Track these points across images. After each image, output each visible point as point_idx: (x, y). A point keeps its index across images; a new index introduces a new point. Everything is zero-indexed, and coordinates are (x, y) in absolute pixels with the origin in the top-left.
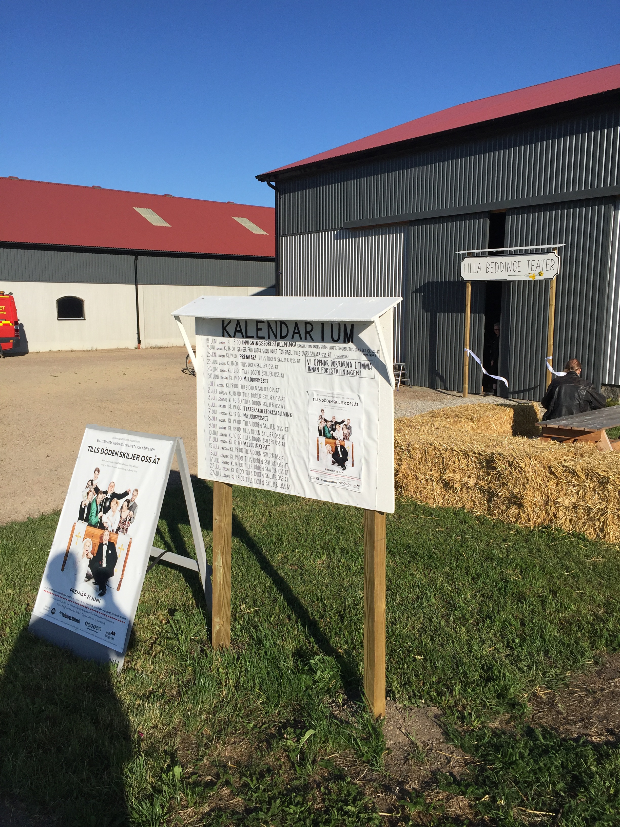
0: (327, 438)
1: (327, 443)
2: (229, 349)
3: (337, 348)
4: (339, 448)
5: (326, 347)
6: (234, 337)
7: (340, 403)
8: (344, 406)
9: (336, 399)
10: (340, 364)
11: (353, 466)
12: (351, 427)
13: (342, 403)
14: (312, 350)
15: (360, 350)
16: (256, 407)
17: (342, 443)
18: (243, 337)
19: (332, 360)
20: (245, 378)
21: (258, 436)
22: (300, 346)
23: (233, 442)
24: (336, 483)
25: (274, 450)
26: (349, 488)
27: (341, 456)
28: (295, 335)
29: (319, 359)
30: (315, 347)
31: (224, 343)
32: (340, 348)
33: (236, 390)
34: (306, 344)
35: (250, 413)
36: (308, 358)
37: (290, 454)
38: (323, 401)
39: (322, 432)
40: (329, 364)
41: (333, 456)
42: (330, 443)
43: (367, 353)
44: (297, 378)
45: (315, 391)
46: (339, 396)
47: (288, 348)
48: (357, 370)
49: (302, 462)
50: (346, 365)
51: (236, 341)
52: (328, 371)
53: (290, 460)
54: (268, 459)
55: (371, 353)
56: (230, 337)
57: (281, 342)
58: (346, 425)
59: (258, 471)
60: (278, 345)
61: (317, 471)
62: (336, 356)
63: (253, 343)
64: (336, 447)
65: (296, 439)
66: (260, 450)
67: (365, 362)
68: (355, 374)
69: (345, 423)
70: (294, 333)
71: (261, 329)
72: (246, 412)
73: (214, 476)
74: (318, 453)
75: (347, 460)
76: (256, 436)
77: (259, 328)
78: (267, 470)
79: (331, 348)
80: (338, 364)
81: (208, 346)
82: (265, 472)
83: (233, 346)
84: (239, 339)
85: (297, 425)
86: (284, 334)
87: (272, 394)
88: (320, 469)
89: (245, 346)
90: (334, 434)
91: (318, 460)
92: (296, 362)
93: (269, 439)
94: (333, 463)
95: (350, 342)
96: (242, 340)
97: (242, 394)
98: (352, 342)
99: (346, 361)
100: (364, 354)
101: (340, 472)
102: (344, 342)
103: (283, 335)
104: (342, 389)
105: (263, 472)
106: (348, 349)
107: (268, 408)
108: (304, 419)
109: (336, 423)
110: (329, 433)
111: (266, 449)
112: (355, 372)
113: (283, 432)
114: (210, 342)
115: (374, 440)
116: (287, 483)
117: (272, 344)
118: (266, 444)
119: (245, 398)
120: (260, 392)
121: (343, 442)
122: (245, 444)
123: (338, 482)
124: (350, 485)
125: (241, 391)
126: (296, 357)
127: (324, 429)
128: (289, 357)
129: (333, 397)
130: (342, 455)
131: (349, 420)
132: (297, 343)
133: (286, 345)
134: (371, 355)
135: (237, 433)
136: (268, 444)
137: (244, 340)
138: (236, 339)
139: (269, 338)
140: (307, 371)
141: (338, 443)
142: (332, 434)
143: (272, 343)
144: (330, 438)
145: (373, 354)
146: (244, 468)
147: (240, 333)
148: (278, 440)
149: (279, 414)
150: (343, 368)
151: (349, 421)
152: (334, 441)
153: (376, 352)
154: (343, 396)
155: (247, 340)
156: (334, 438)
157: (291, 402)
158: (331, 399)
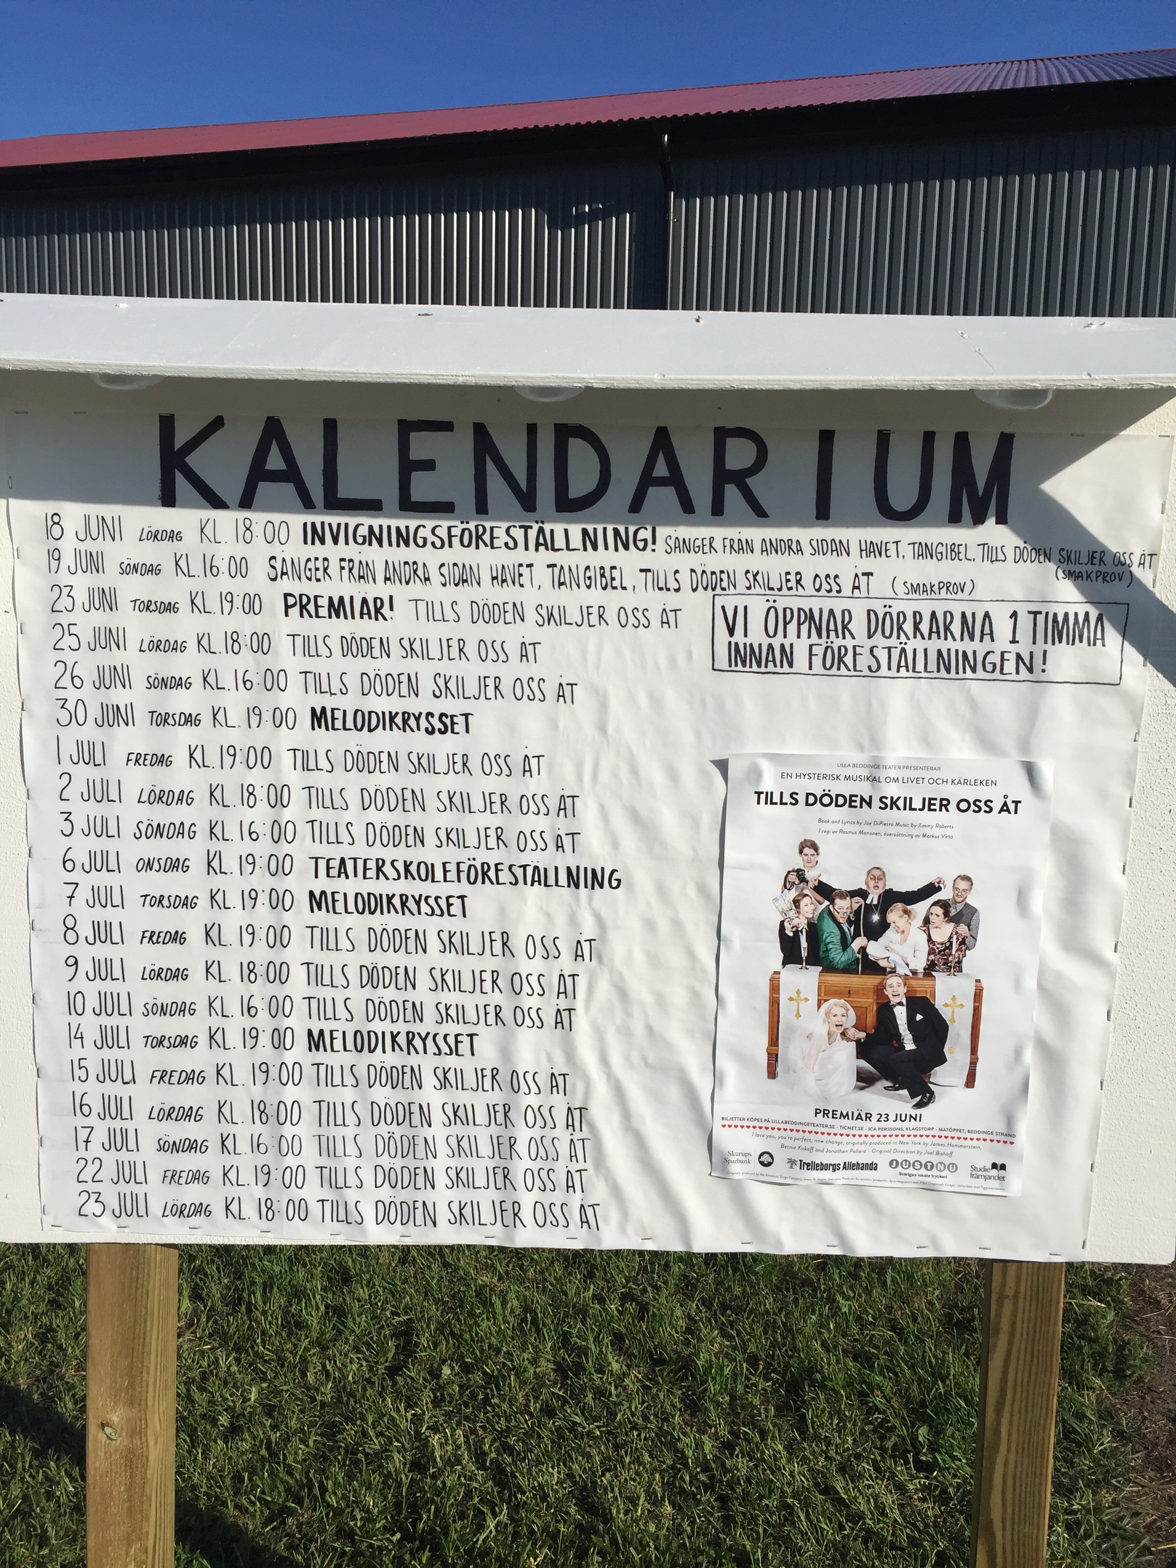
0: (829, 968)
1: (825, 994)
2: (211, 569)
3: (906, 550)
4: (901, 1014)
5: (840, 548)
6: (246, 503)
7: (918, 804)
8: (939, 816)
9: (892, 791)
10: (925, 627)
11: (970, 1082)
12: (974, 911)
13: (928, 804)
14: (756, 561)
15: (1043, 553)
16: (387, 854)
17: (921, 987)
18: (308, 505)
19: (878, 607)
20: (319, 718)
21: (400, 997)
22: (684, 546)
23: (234, 1038)
24: (873, 1167)
25: (506, 1051)
26: (947, 1181)
27: (910, 1046)
28: (652, 492)
29: (795, 603)
30: (771, 547)
31: (174, 536)
32: (925, 551)
33: (258, 778)
34: (719, 533)
35: (351, 886)
36: (730, 603)
37: (604, 1061)
38: (812, 800)
39: (804, 944)
40: (858, 626)
41: (863, 1050)
42: (847, 993)
43: (1083, 569)
44: (656, 701)
45: (773, 757)
46: (914, 774)
47: (602, 558)
48: (1024, 648)
49: (674, 1093)
50: (956, 628)
51: (258, 529)
52: (848, 659)
53: (601, 1090)
54: (463, 1098)
55: (1109, 568)
56: (217, 503)
57: (559, 528)
58: (945, 905)
59: (398, 1163)
60: (545, 542)
61: (758, 1125)
62: (901, 590)
63: (373, 537)
64: (885, 1009)
65: (639, 989)
66: (414, 1060)
67: (1071, 609)
68: (1010, 666)
69: (945, 894)
70: (647, 480)
71: (429, 465)
72: (322, 884)
73: (107, 1221)
74: (774, 1041)
75: (942, 1060)
76: (389, 994)
77: (416, 454)
78: (459, 1150)
79: (873, 550)
80: (908, 627)
81: (55, 555)
82: (440, 1164)
83: (240, 550)
84: (277, 518)
85: (650, 925)
86: (578, 488)
87: (495, 784)
88: (779, 1113)
89: (317, 550)
90: (875, 950)
91: (772, 1074)
92: (655, 622)
93: (470, 1002)
94: (865, 1080)
95: (991, 521)
96: (297, 521)
97: (298, 797)
98: (1002, 520)
99: (957, 609)
100: (1070, 575)
101: (899, 1117)
102: (955, 519)
103: (575, 491)
104: (927, 740)
105: (431, 1163)
106: (975, 552)
107: (471, 853)
108: (692, 891)
109: (890, 898)
110: (845, 945)
111: (455, 1051)
112: (1011, 657)
113: (566, 963)
114: (69, 534)
115: (1096, 960)
116: (576, 1200)
117: (501, 537)
118: (451, 1028)
119: (317, 813)
120: (419, 781)
121: (928, 982)
122: (316, 1041)
123: (882, 1161)
124: (953, 1167)
125: (294, 779)
126: (655, 601)
127: (814, 930)
128: (612, 600)
129: (874, 780)
130: (915, 1040)
131: (967, 879)
132: (663, 532)
133: (590, 541)
134: (1105, 577)
135: (261, 991)
136: (470, 1029)
137: (318, 519)
138: (258, 518)
139: (482, 509)
140: (722, 660)
141: (895, 989)
142: (863, 950)
143: (500, 533)
144: (849, 969)
145: (1119, 570)
146: (310, 1158)
147: (289, 489)
148: (530, 1002)
149: (540, 877)
150: (935, 644)
151: (963, 885)
152: (872, 981)
153: (1136, 559)
154: (935, 775)
155: (334, 519)
156: (871, 967)
157: (618, 818)
158: (863, 789)
